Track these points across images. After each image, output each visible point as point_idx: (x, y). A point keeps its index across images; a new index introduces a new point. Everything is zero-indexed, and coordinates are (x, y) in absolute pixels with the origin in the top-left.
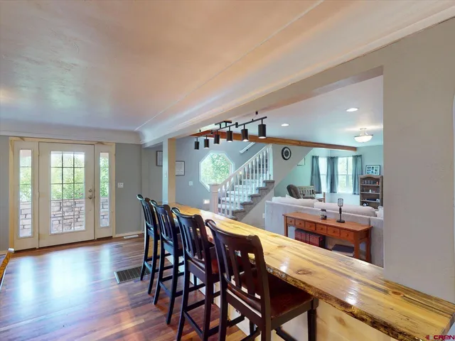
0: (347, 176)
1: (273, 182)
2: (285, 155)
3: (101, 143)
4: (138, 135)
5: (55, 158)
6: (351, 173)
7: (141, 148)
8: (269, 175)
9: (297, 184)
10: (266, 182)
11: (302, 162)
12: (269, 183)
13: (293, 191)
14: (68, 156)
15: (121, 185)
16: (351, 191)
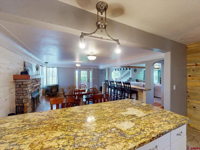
0: (156, 77)
1: (132, 78)
2: (135, 71)
3: (90, 69)
4: (98, 66)
5: (82, 72)
6: (157, 76)
7: (98, 70)
8: (130, 76)
9: (139, 79)
10: (130, 78)
11: (141, 72)
12: (130, 79)
13: (137, 81)
14: (84, 71)
15: (94, 78)
16: (157, 82)
